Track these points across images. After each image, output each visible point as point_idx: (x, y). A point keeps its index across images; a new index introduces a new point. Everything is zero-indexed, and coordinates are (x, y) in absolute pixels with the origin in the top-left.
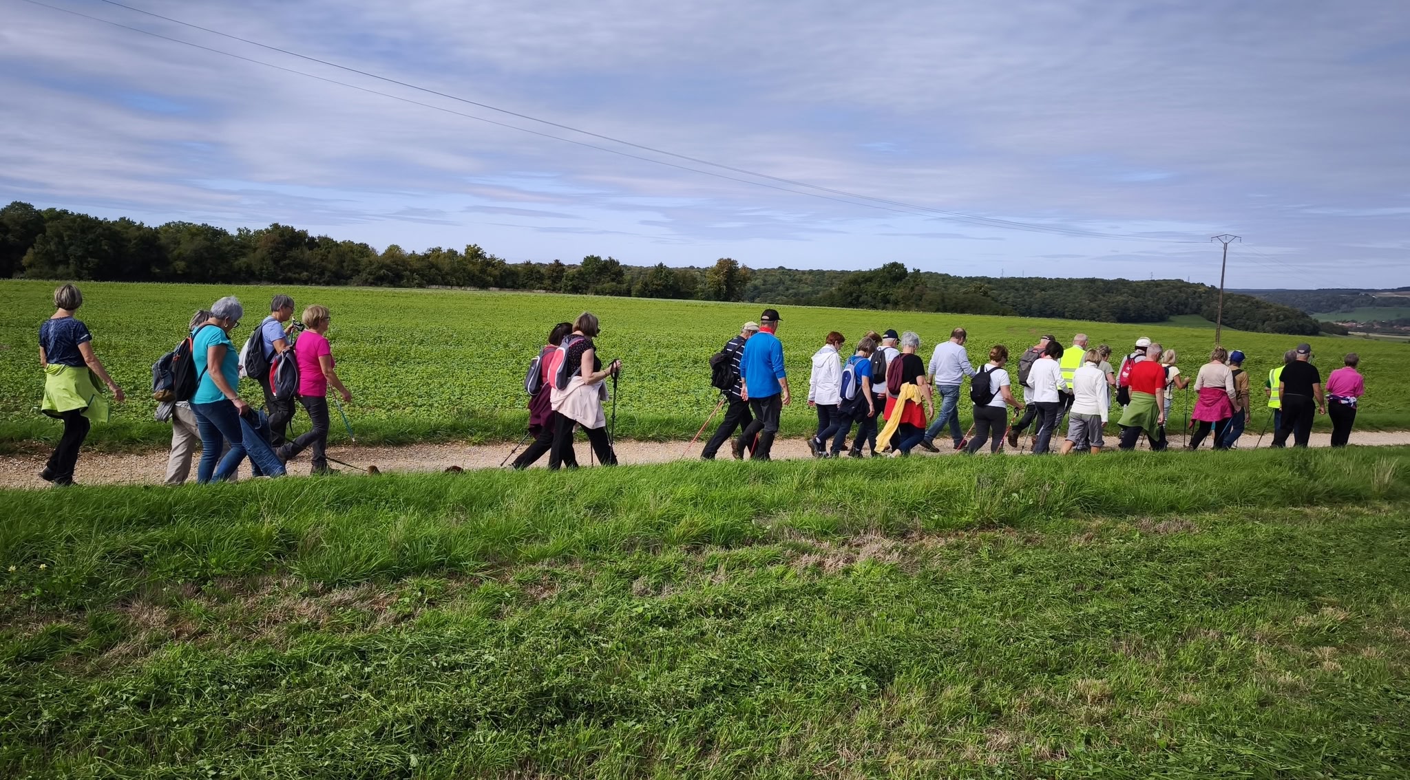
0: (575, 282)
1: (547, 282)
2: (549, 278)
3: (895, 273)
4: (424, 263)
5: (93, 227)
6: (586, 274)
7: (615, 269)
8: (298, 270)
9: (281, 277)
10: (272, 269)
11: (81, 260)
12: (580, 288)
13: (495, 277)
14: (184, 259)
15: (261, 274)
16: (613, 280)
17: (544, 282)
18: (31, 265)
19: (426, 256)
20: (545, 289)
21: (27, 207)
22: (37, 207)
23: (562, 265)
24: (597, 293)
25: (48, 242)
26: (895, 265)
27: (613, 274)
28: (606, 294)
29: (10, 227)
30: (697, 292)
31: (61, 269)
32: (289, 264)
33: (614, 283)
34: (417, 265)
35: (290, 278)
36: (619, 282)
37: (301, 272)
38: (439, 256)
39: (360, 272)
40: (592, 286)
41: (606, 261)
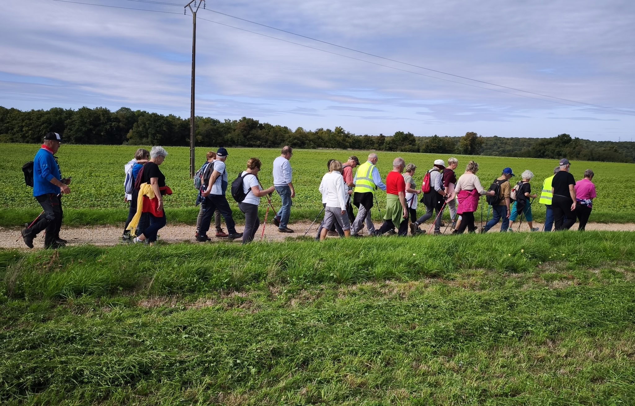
0: (391, 145)
1: (376, 145)
2: (377, 143)
3: (564, 140)
4: (315, 136)
5: (159, 119)
6: (396, 141)
7: (411, 139)
8: (255, 140)
9: (247, 144)
10: (243, 140)
11: (154, 135)
12: (393, 148)
13: (350, 143)
14: (201, 135)
15: (238, 142)
16: (410, 144)
17: (375, 145)
18: (131, 138)
19: (317, 133)
20: (375, 149)
21: (128, 110)
22: (132, 110)
23: (384, 137)
24: (402, 151)
25: (139, 127)
26: (564, 135)
27: (410, 141)
28: (406, 151)
29: (121, 120)
30: (455, 150)
31: (144, 140)
32: (251, 137)
33: (411, 146)
34: (312, 137)
35: (251, 144)
36: (413, 145)
37: (257, 141)
38: (322, 133)
39: (284, 141)
40: (399, 147)
41: (406, 134)
